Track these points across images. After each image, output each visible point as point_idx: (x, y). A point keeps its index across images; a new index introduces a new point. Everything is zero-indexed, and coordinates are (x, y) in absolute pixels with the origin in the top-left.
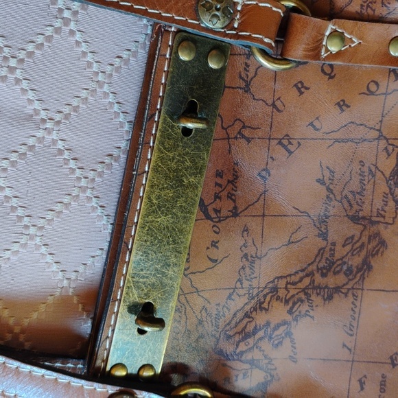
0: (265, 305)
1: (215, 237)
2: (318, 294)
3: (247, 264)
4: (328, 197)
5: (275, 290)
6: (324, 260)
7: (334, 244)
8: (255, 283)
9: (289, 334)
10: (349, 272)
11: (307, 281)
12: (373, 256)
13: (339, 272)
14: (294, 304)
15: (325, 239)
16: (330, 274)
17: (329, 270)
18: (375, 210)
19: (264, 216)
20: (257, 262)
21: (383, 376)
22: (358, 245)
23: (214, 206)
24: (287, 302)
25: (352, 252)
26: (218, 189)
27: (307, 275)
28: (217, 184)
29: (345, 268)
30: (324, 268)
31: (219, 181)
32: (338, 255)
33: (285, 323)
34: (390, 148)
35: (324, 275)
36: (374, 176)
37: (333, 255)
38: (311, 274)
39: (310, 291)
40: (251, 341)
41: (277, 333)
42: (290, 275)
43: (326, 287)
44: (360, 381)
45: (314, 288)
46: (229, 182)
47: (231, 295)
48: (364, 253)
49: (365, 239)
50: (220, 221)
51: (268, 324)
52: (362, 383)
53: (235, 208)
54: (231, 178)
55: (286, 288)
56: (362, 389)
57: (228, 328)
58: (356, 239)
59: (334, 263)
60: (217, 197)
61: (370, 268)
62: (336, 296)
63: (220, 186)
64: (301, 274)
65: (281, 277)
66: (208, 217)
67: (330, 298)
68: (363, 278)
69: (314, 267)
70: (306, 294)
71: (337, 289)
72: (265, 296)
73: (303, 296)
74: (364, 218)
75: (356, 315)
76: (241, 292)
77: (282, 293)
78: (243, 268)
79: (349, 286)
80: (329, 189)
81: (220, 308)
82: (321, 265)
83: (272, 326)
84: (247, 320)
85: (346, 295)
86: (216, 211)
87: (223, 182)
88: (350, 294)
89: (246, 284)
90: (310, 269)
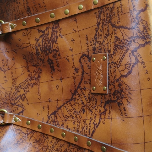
0: (19, 91)
1: (5, 75)
2: (30, 86)
3: (14, 81)
4: (27, 61)
5: (21, 86)
6: (30, 77)
7: (31, 73)
8: (16, 85)
9: (25, 97)
10: (36, 79)
11: (27, 83)
12: (40, 74)
13: (34, 79)
14: (25, 89)
15: (29, 72)
16: (32, 80)
17: (31, 79)
18: (37, 62)
19: (15, 69)
20: (16, 80)
21: (48, 105)
22: (36, 72)
23: (3, 68)
24: (23, 89)
25: (36, 74)
26: (3, 64)
27: (27, 82)
28: (3, 63)
29: (35, 78)
30: (30, 79)
31: (3, 62)
32: (33, 75)
33: (24, 94)
34: (33, 47)
35: (30, 81)
36: (33, 55)
37: (32, 75)
38: (28, 81)
39: (28, 85)
40: (17, 100)
41: (23, 97)
42: (23, 82)
43: (31, 84)
44: (43, 107)
45: (29, 84)
46: (6, 62)
47: (11, 89)
48: (38, 74)
49: (37, 70)
50: (5, 71)
51: (20, 95)
52: (44, 108)
53: (9, 68)
54: (6, 61)
55: (23, 85)
56: (44, 110)
57: (12, 97)
58: (35, 70)
59: (32, 77)
60: (4, 66)
61: (40, 77)
62: (34, 86)
63: (4, 63)
64: (26, 81)
65: (22, 83)
66: (2, 71)
67: (33, 86)
68: (39, 80)
69: (28, 79)
70: (27, 86)
71: (34, 84)
72: (19, 88)
73: (26, 87)
74: (35, 65)
75: (39, 90)
76: (14, 88)
77: (22, 87)
78: (13, 82)
79: (36, 83)
80: (26, 60)
81: (10, 93)
82: (29, 78)
83: (21, 95)
84: (16, 95)
85: (36, 85)
86: (4, 69)
87: (4, 62)
88: (37, 85)
89: (14, 86)
90: (27, 80)
